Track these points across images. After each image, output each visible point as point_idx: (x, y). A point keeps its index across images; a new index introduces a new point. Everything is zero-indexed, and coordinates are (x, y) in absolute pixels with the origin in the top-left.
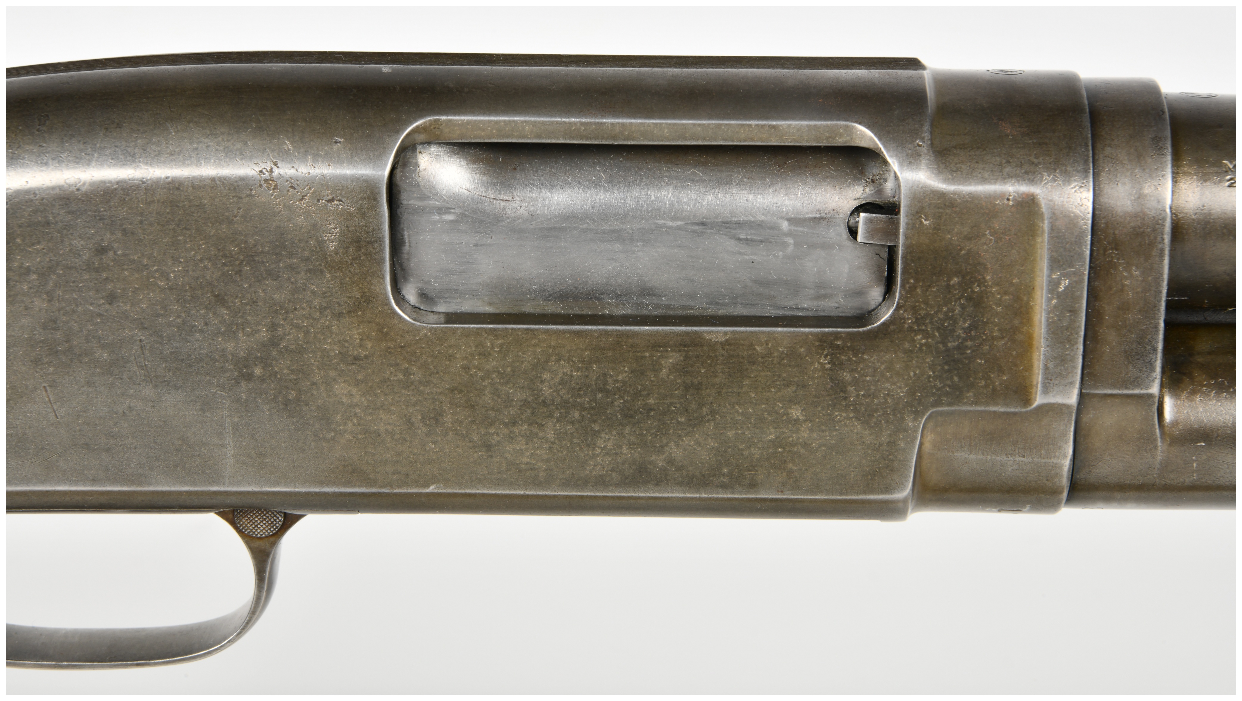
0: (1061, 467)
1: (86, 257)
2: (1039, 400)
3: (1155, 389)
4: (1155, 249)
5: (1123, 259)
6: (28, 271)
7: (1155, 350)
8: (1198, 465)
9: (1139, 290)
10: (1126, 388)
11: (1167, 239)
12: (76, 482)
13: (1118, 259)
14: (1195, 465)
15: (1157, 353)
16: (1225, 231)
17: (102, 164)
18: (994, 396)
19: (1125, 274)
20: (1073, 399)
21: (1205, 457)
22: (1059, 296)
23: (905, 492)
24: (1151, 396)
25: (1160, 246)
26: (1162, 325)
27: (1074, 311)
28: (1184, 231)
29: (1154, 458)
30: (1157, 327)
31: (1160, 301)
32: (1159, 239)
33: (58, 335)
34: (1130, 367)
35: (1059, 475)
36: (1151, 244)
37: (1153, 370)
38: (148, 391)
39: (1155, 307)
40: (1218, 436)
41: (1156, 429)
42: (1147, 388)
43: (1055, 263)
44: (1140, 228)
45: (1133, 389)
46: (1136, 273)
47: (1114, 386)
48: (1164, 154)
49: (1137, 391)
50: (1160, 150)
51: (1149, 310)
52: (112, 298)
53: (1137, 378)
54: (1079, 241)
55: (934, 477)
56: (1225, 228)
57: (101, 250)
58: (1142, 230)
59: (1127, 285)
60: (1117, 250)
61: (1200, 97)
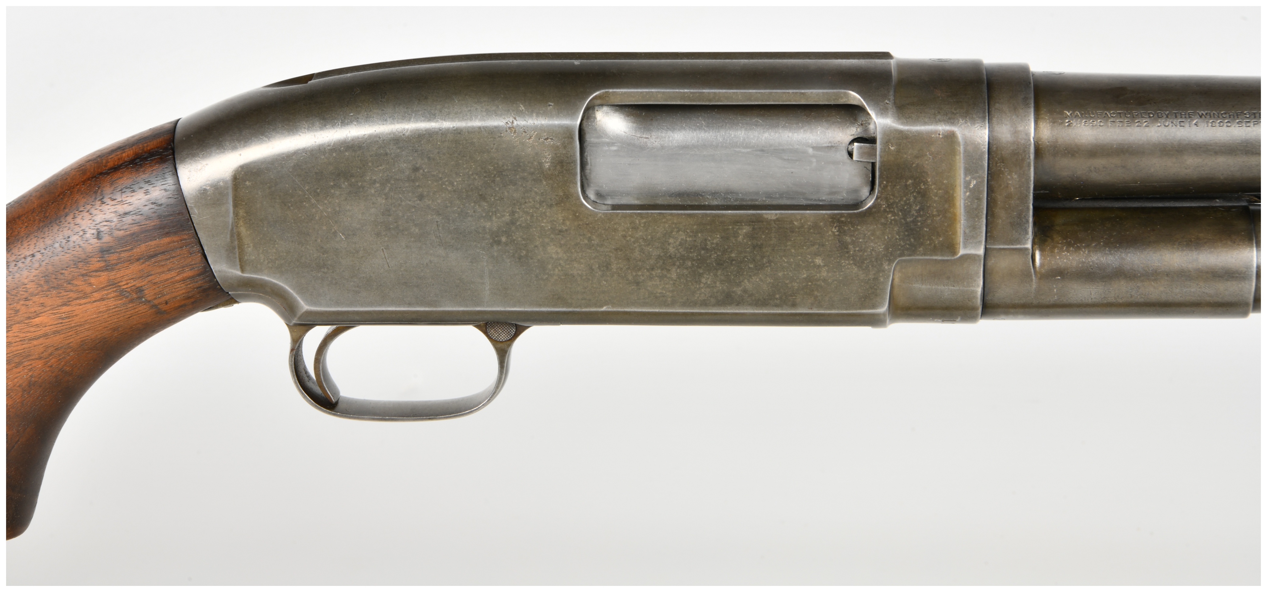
0: (976, 292)
1: (407, 173)
2: (962, 252)
3: (1029, 245)
4: (1025, 162)
5: (1007, 169)
6: (375, 182)
7: (1028, 221)
8: (1057, 290)
9: (1017, 186)
10: (1012, 244)
11: (1032, 156)
12: (399, 305)
13: (1004, 168)
14: (1055, 290)
15: (1029, 224)
16: (1066, 151)
17: (417, 121)
18: (935, 250)
19: (1009, 177)
20: (981, 252)
21: (1061, 286)
22: (970, 190)
23: (883, 309)
24: (1027, 249)
25: (1028, 161)
26: (1031, 207)
27: (979, 199)
28: (1043, 152)
29: (1031, 286)
30: (1028, 208)
31: (1029, 193)
32: (1027, 156)
33: (391, 219)
34: (1014, 232)
35: (975, 297)
36: (1023, 160)
37: (1027, 233)
38: (441, 251)
39: (1027, 196)
40: (1068, 273)
41: (1031, 269)
42: (1024, 244)
43: (968, 171)
44: (1016, 150)
45: (1016, 245)
46: (1015, 176)
47: (1005, 243)
48: (1029, 107)
49: (1018, 246)
50: (1027, 105)
51: (1023, 199)
52: (421, 197)
53: (1018, 238)
54: (981, 158)
55: (902, 300)
56: (1066, 150)
57: (416, 169)
58: (1017, 151)
59: (1010, 184)
60: (1003, 163)
61: (1055, 74)
